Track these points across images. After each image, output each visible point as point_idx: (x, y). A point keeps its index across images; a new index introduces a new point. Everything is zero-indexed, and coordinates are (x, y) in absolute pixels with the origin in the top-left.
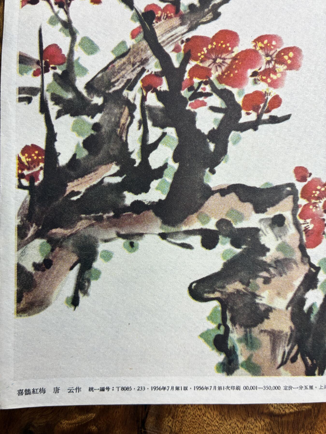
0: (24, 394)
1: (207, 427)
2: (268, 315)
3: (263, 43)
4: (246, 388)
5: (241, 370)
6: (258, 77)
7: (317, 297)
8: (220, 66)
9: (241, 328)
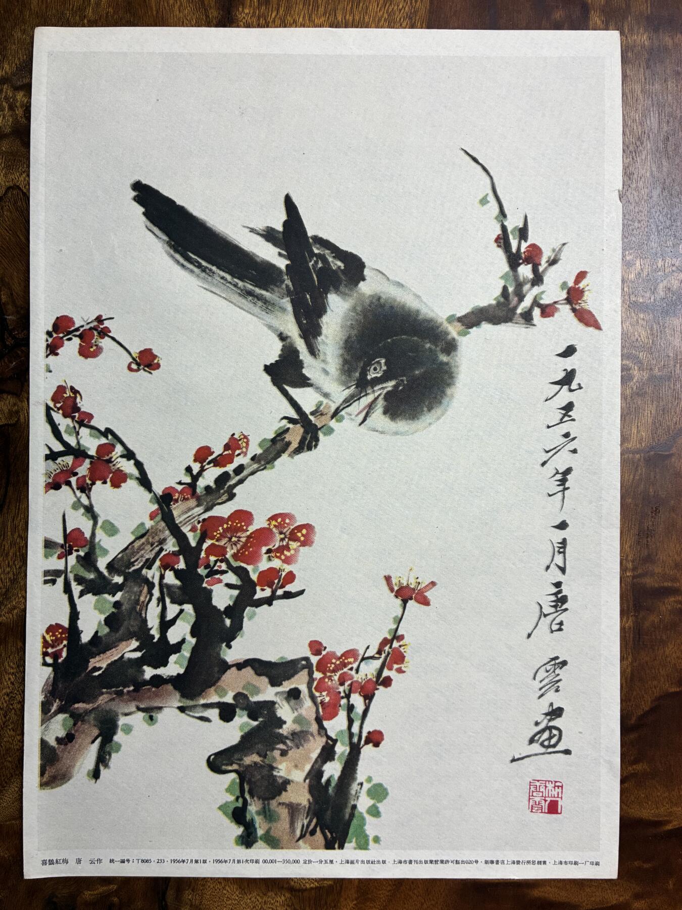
0: (48, 864)
1: (227, 900)
2: (286, 787)
3: (276, 521)
4: (265, 861)
5: (260, 843)
6: (273, 554)
7: (335, 769)
8: (235, 545)
9: (259, 800)
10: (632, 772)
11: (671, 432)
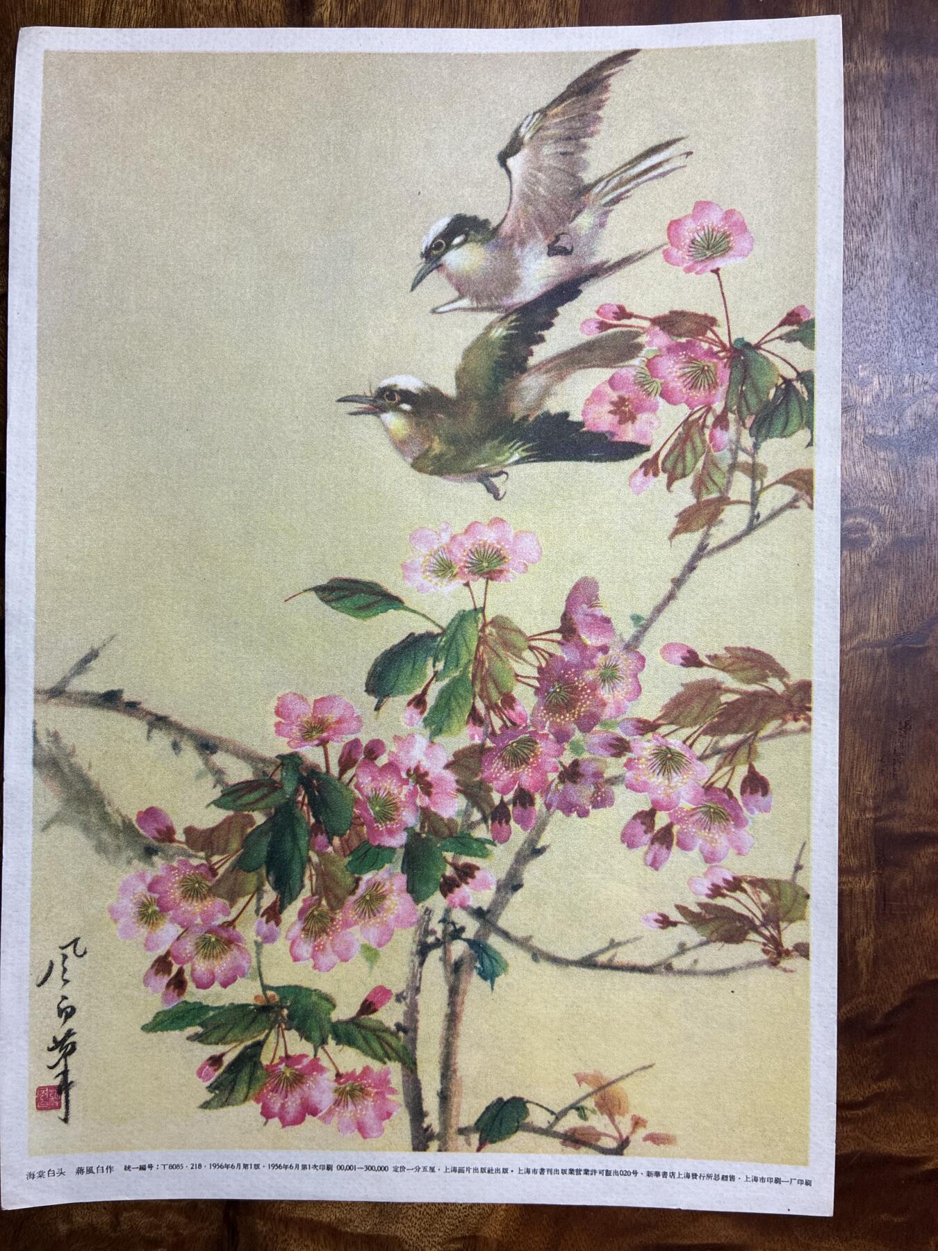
11: (925, 617)
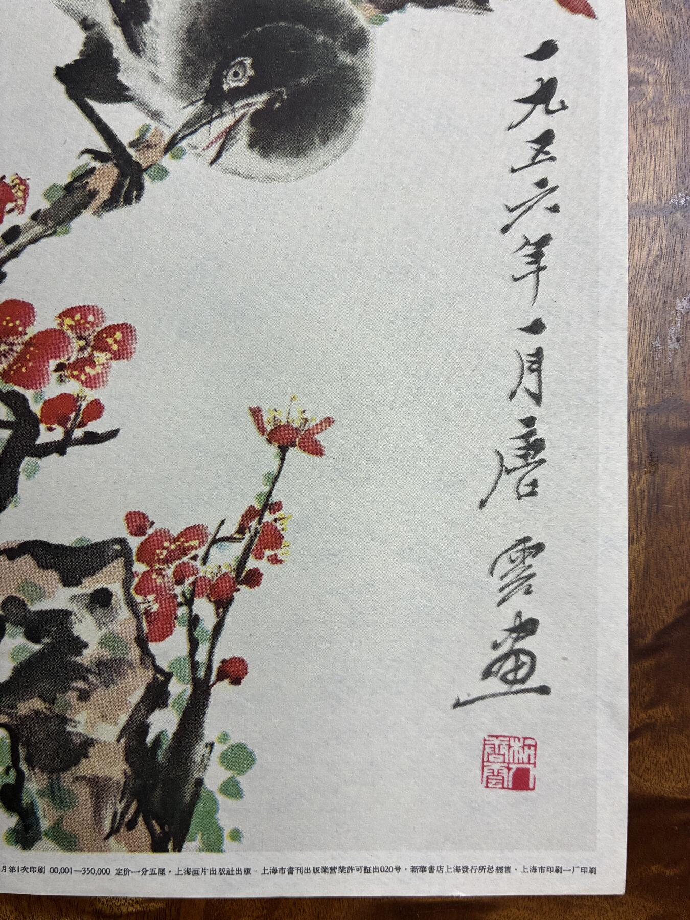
2: (87, 752)
3: (73, 319)
4: (54, 871)
5: (45, 842)
6: (66, 373)
7: (168, 722)
8: (5, 357)
9: (43, 773)
10: (648, 721)
